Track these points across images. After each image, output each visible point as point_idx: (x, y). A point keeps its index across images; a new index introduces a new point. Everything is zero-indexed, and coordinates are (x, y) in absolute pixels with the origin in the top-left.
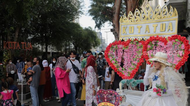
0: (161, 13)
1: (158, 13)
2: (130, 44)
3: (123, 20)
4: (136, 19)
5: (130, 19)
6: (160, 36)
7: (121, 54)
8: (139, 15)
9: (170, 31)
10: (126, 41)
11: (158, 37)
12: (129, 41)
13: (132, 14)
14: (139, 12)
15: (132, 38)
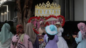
0: (54, 6)
1: (53, 6)
2: (40, 18)
3: (37, 7)
4: (43, 7)
5: (40, 7)
6: (54, 15)
7: (36, 23)
8: (44, 6)
9: (58, 14)
10: (38, 17)
11: (53, 16)
12: (40, 17)
13: (41, 5)
14: (44, 4)
15: (41, 16)
